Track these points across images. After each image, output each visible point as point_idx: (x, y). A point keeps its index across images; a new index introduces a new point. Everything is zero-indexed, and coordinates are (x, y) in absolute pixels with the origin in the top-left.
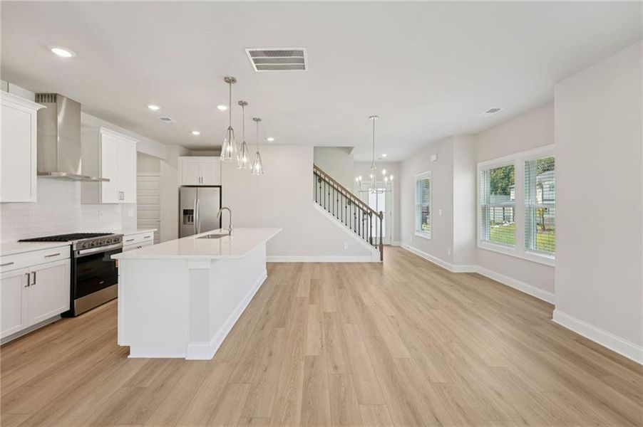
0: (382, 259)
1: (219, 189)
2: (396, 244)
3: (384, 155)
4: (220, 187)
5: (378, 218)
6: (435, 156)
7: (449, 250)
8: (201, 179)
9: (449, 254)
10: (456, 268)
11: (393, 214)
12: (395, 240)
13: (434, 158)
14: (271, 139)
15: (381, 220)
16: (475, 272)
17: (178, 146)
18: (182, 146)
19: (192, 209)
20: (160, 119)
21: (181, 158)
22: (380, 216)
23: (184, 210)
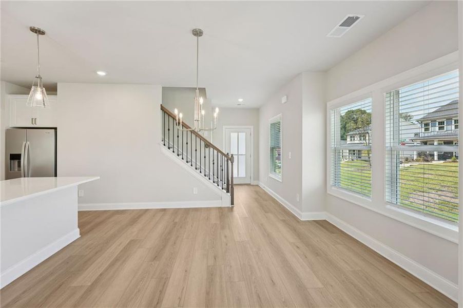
0: (232, 203)
1: (53, 130)
2: (254, 183)
3: (241, 100)
4: (56, 129)
5: (229, 161)
6: (286, 97)
7: (298, 195)
8: (34, 120)
9: (298, 200)
10: (305, 216)
11: (252, 157)
12: (254, 180)
13: (284, 100)
14: (101, 73)
15: (232, 163)
16: (324, 219)
19: (20, 153)
22: (230, 159)
23: (11, 155)
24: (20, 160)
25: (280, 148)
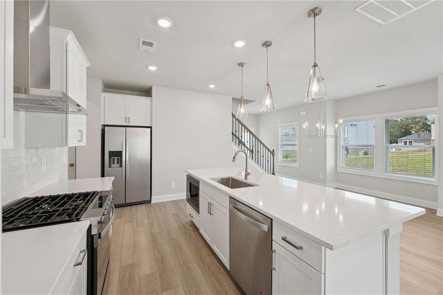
1: (150, 129)
4: (151, 127)
8: (128, 119)
13: (303, 113)
17: (101, 80)
18: (103, 81)
19: (121, 150)
20: (141, 43)
21: (103, 95)
22: (273, 153)
23: (110, 152)
24: (121, 157)
25: (296, 145)
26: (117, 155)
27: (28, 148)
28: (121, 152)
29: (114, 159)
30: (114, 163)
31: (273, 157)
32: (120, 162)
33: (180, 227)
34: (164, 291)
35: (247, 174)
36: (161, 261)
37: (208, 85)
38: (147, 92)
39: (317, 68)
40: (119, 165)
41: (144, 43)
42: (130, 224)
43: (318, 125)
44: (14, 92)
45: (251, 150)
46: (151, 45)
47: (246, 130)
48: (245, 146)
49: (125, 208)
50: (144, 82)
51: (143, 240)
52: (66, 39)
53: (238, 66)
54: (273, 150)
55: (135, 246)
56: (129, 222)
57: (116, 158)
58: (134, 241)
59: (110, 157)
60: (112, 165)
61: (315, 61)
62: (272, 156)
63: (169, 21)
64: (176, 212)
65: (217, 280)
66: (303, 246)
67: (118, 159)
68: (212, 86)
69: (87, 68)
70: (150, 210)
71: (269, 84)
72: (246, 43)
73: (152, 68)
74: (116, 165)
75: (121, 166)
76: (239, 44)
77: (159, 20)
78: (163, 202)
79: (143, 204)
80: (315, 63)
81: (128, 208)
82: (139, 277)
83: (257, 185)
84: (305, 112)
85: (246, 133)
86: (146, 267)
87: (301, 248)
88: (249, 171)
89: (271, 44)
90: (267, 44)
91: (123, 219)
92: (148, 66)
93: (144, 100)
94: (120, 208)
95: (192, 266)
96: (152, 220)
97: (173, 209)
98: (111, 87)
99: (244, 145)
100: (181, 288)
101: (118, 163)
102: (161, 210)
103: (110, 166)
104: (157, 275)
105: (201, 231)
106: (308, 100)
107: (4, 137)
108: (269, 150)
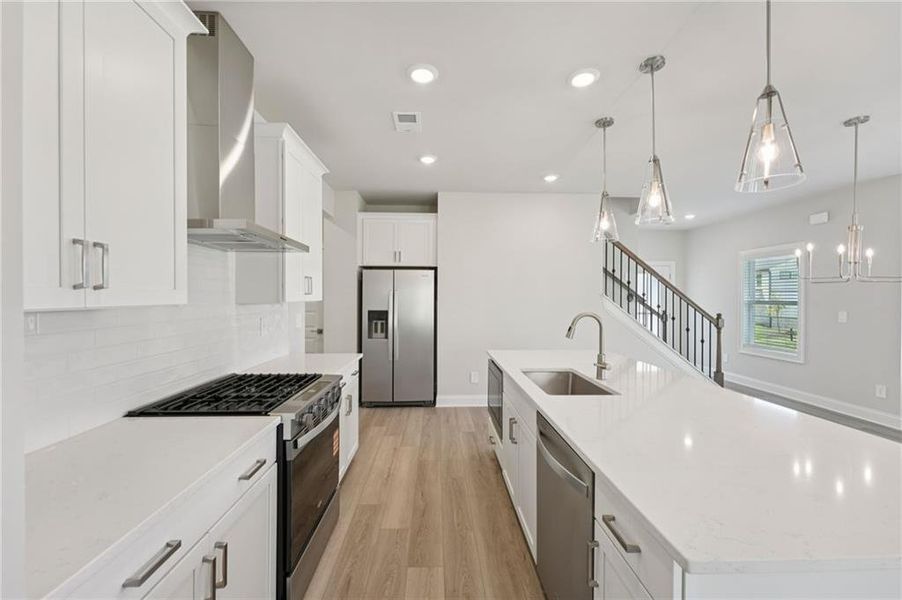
1: (433, 271)
4: (435, 269)
13: (818, 219)
15: (719, 329)
17: (356, 192)
18: (360, 193)
19: (385, 309)
20: (396, 118)
21: (362, 216)
22: (717, 322)
23: (370, 312)
24: (387, 320)
25: (795, 303)
26: (379, 317)
27: (239, 303)
28: (386, 312)
29: (376, 324)
30: (376, 331)
31: (719, 333)
32: (385, 329)
33: (472, 458)
34: (414, 566)
35: (601, 367)
36: (421, 512)
37: (542, 178)
38: (430, 204)
39: (775, 99)
40: (383, 335)
41: (402, 118)
42: (392, 437)
43: (841, 249)
44: (189, 227)
45: (661, 313)
46: (413, 119)
47: (640, 268)
48: (644, 304)
49: (393, 409)
50: (421, 187)
51: (405, 469)
52: (281, 136)
53: (595, 128)
54: (719, 316)
55: (388, 477)
56: (391, 435)
57: (379, 323)
58: (390, 469)
59: (370, 320)
60: (374, 335)
61: (768, 82)
62: (714, 329)
63: (431, 71)
64: (474, 430)
65: (513, 576)
66: (642, 548)
67: (382, 324)
68: (551, 179)
69: (323, 176)
70: (429, 420)
71: (659, 157)
72: (598, 75)
73: (428, 160)
74: (380, 334)
75: (386, 337)
76: (583, 80)
77: (413, 70)
78: (455, 408)
79: (421, 406)
80: (769, 87)
81: (397, 411)
82: (380, 530)
83: (617, 394)
84: (826, 214)
85: (640, 276)
86: (395, 516)
87: (637, 550)
88: (606, 360)
89: (664, 63)
90: (652, 65)
91: (384, 428)
92: (422, 156)
93: (422, 220)
94: (386, 409)
95: (472, 535)
96: (429, 436)
97: (471, 423)
98: (375, 202)
99: (643, 302)
100: (441, 569)
101: (382, 331)
102: (448, 421)
103: (370, 336)
104: (409, 536)
105: (505, 472)
106: (746, 187)
107: (175, 288)
108: (704, 314)
